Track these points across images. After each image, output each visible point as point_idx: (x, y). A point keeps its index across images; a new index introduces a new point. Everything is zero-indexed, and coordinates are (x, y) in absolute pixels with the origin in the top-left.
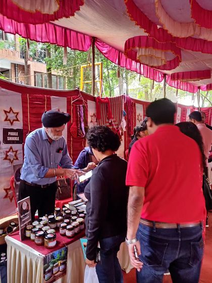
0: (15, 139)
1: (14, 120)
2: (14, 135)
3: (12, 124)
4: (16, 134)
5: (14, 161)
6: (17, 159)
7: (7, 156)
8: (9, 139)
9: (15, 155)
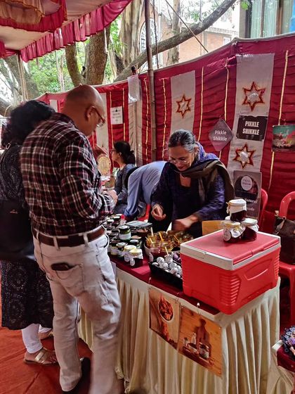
0: (253, 133)
1: (256, 103)
2: (253, 125)
3: (252, 108)
4: (256, 124)
5: (248, 166)
6: (251, 163)
7: (238, 156)
8: (246, 131)
9: (250, 158)
